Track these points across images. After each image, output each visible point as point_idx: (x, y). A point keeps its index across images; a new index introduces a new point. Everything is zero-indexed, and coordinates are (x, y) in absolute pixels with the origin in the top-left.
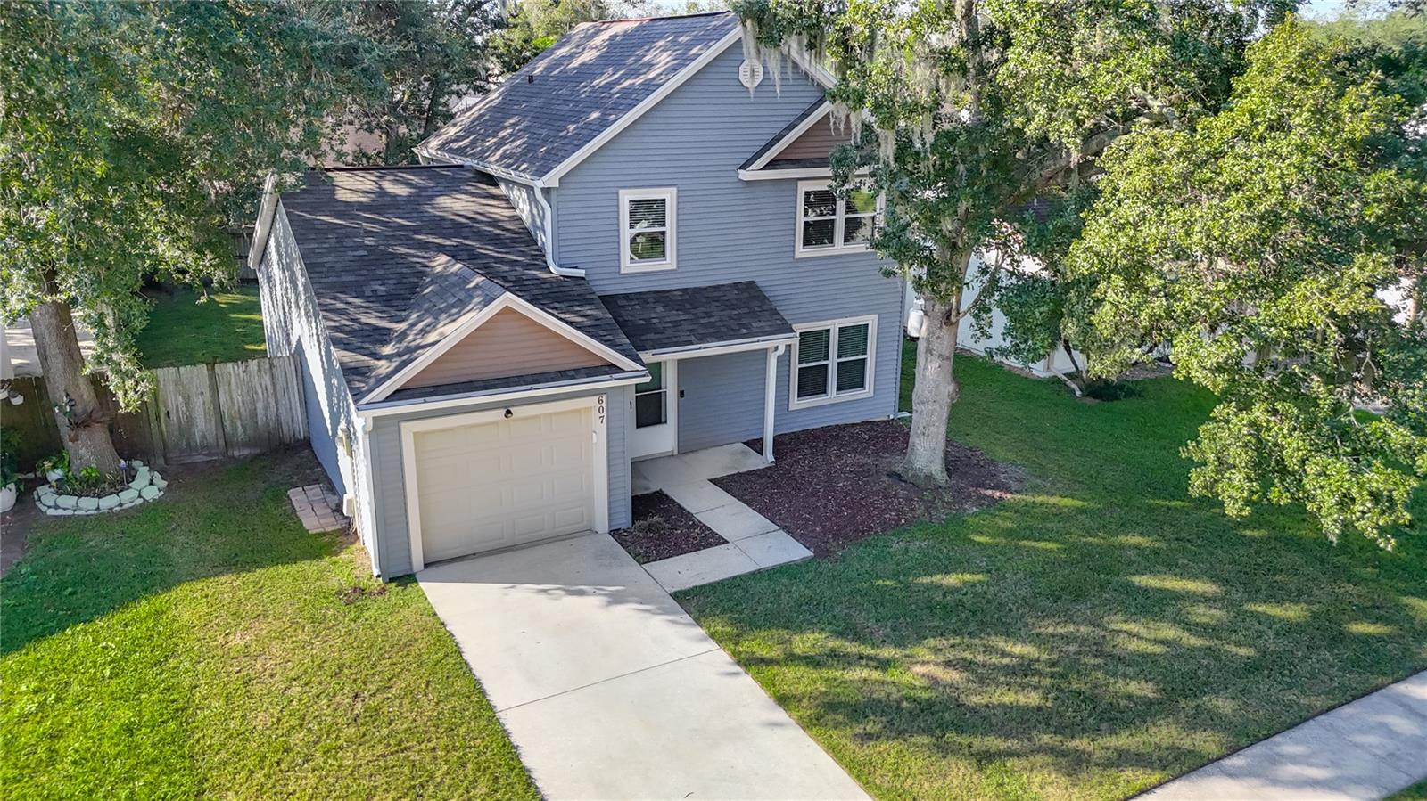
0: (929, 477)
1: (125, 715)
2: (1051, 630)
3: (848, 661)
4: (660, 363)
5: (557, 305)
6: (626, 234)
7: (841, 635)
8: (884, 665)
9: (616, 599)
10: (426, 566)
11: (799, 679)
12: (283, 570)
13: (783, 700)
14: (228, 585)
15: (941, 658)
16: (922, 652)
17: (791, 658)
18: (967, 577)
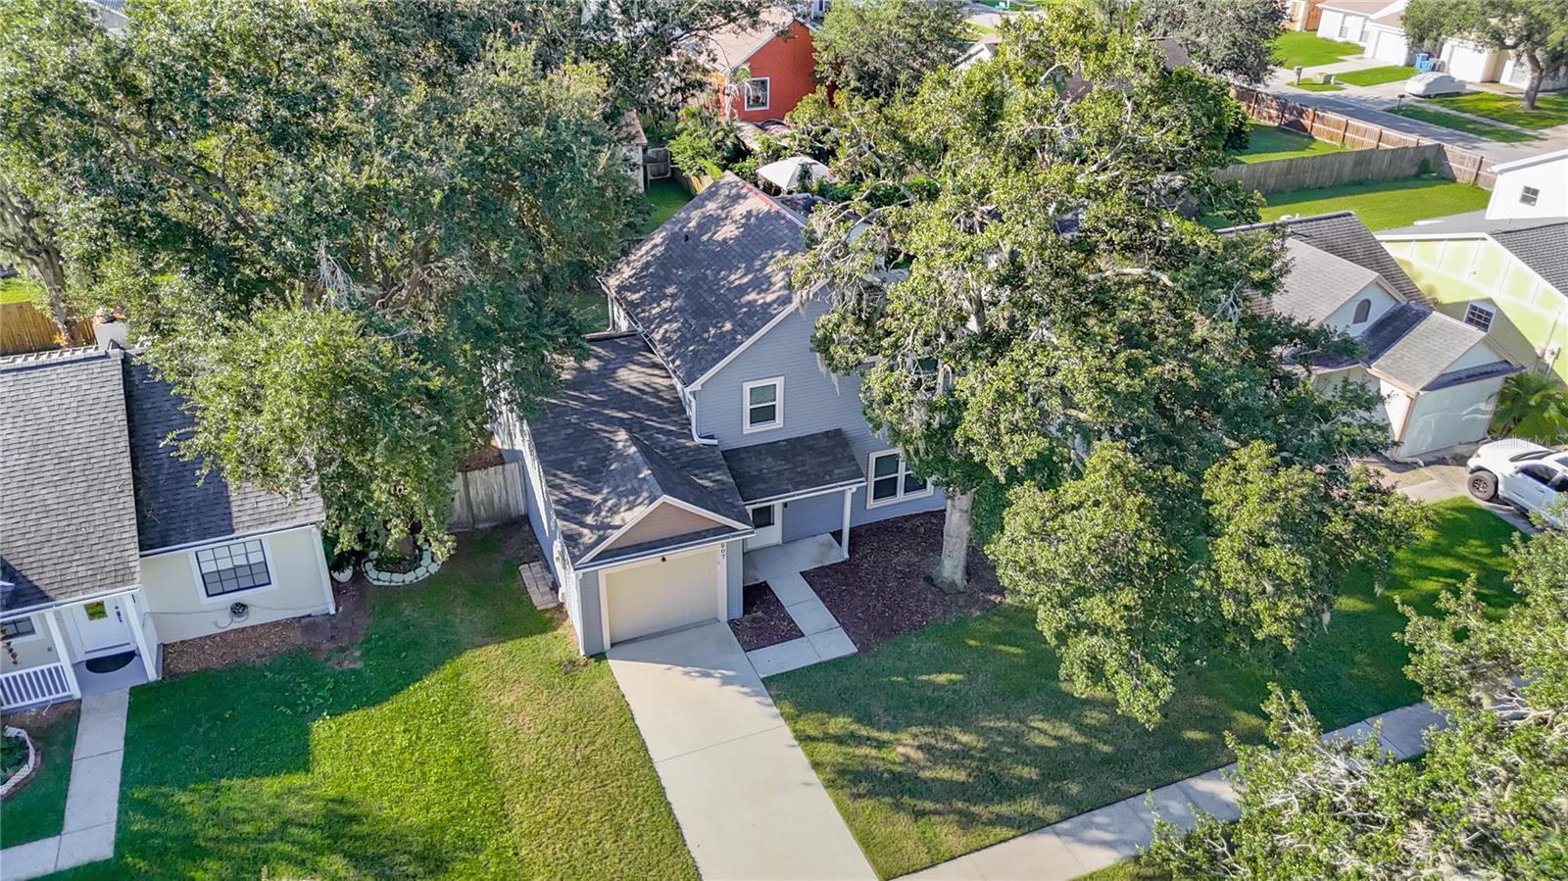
0: (953, 583)
1: (456, 752)
2: (992, 724)
3: (860, 741)
4: (769, 507)
5: (697, 472)
6: (747, 407)
7: (859, 721)
8: (880, 745)
9: (726, 681)
10: (612, 645)
11: (829, 752)
12: (525, 642)
13: (816, 766)
14: (494, 652)
15: (916, 743)
16: (906, 737)
17: (827, 738)
18: (953, 676)
